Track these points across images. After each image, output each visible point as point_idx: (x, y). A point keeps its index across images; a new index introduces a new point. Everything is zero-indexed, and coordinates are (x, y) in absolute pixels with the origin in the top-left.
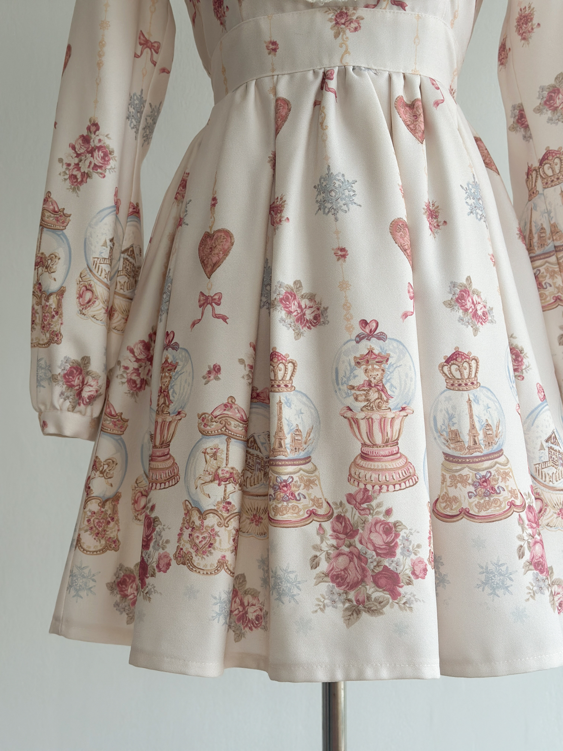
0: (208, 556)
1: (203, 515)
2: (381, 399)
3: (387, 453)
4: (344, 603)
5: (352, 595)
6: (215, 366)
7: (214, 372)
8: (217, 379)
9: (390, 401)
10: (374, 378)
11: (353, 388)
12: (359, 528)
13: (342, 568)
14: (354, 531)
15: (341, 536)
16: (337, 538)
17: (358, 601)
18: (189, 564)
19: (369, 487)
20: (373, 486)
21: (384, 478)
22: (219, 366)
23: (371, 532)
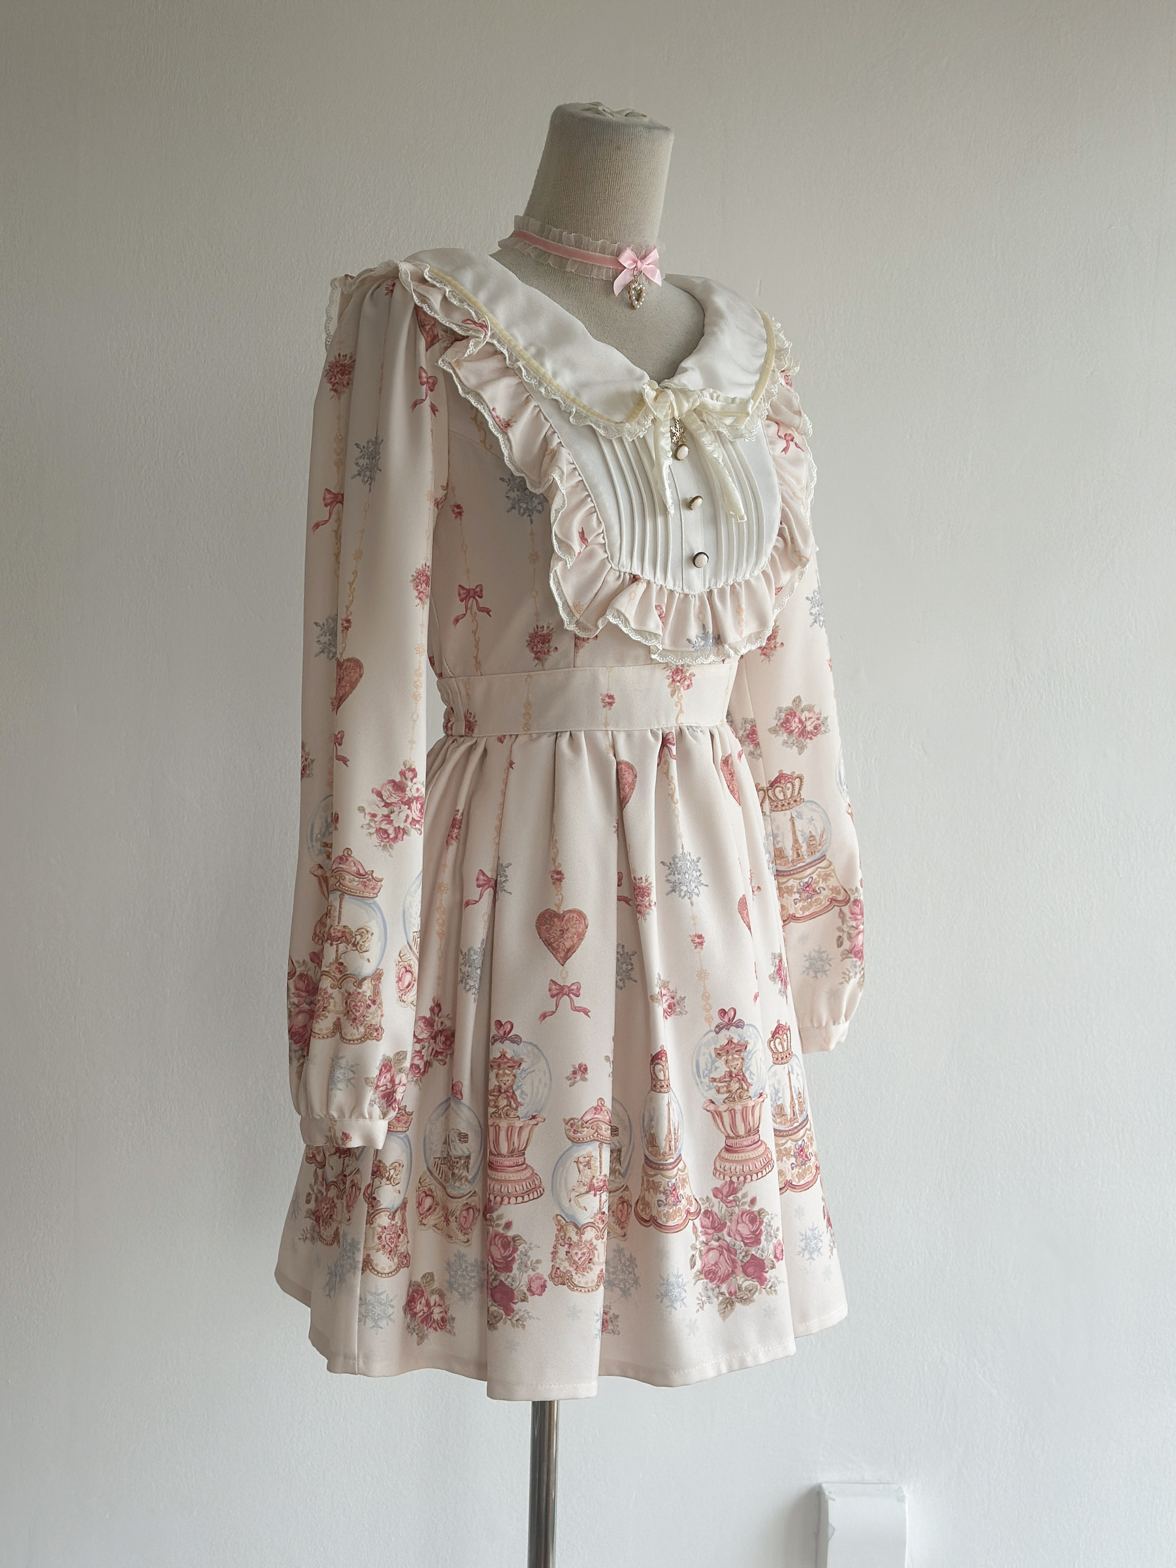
0: (588, 1272)
1: (580, 1230)
2: (742, 1088)
3: (749, 1142)
4: (717, 1297)
5: (724, 1288)
6: (580, 1066)
7: (580, 1073)
8: (584, 1079)
9: (750, 1089)
10: (735, 1068)
11: (714, 1080)
12: (727, 1221)
13: (713, 1263)
14: (721, 1225)
15: (710, 1231)
16: (706, 1233)
17: (730, 1293)
18: (569, 1284)
19: (734, 1179)
20: (738, 1178)
21: (748, 1168)
22: (585, 1065)
23: (738, 1223)
